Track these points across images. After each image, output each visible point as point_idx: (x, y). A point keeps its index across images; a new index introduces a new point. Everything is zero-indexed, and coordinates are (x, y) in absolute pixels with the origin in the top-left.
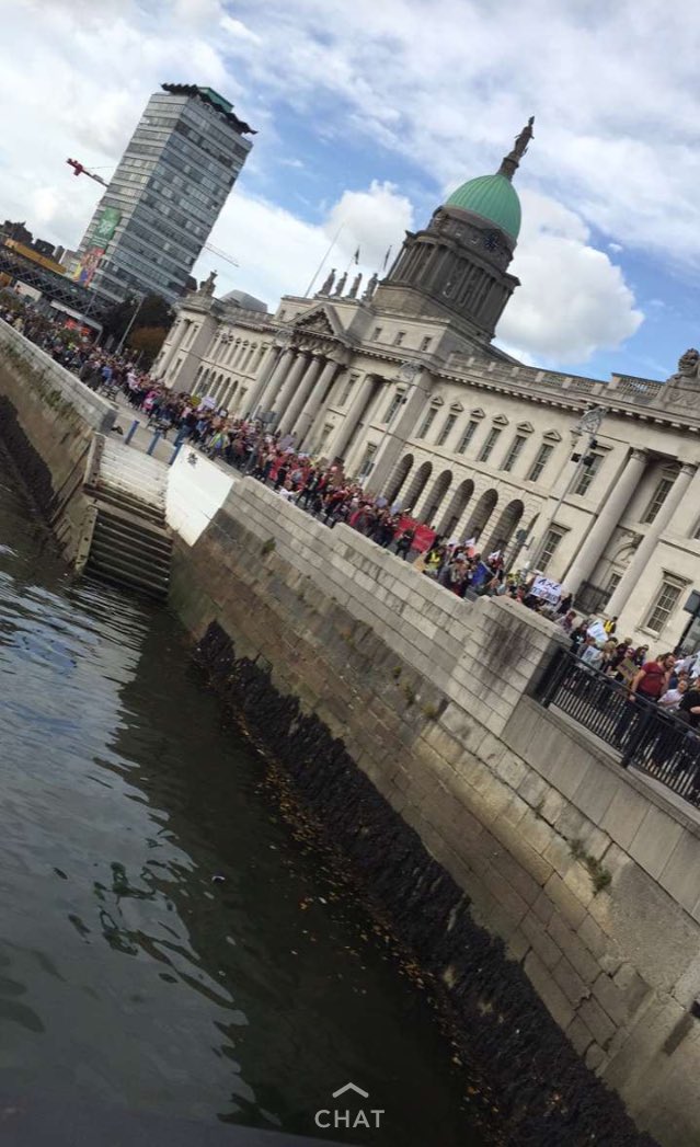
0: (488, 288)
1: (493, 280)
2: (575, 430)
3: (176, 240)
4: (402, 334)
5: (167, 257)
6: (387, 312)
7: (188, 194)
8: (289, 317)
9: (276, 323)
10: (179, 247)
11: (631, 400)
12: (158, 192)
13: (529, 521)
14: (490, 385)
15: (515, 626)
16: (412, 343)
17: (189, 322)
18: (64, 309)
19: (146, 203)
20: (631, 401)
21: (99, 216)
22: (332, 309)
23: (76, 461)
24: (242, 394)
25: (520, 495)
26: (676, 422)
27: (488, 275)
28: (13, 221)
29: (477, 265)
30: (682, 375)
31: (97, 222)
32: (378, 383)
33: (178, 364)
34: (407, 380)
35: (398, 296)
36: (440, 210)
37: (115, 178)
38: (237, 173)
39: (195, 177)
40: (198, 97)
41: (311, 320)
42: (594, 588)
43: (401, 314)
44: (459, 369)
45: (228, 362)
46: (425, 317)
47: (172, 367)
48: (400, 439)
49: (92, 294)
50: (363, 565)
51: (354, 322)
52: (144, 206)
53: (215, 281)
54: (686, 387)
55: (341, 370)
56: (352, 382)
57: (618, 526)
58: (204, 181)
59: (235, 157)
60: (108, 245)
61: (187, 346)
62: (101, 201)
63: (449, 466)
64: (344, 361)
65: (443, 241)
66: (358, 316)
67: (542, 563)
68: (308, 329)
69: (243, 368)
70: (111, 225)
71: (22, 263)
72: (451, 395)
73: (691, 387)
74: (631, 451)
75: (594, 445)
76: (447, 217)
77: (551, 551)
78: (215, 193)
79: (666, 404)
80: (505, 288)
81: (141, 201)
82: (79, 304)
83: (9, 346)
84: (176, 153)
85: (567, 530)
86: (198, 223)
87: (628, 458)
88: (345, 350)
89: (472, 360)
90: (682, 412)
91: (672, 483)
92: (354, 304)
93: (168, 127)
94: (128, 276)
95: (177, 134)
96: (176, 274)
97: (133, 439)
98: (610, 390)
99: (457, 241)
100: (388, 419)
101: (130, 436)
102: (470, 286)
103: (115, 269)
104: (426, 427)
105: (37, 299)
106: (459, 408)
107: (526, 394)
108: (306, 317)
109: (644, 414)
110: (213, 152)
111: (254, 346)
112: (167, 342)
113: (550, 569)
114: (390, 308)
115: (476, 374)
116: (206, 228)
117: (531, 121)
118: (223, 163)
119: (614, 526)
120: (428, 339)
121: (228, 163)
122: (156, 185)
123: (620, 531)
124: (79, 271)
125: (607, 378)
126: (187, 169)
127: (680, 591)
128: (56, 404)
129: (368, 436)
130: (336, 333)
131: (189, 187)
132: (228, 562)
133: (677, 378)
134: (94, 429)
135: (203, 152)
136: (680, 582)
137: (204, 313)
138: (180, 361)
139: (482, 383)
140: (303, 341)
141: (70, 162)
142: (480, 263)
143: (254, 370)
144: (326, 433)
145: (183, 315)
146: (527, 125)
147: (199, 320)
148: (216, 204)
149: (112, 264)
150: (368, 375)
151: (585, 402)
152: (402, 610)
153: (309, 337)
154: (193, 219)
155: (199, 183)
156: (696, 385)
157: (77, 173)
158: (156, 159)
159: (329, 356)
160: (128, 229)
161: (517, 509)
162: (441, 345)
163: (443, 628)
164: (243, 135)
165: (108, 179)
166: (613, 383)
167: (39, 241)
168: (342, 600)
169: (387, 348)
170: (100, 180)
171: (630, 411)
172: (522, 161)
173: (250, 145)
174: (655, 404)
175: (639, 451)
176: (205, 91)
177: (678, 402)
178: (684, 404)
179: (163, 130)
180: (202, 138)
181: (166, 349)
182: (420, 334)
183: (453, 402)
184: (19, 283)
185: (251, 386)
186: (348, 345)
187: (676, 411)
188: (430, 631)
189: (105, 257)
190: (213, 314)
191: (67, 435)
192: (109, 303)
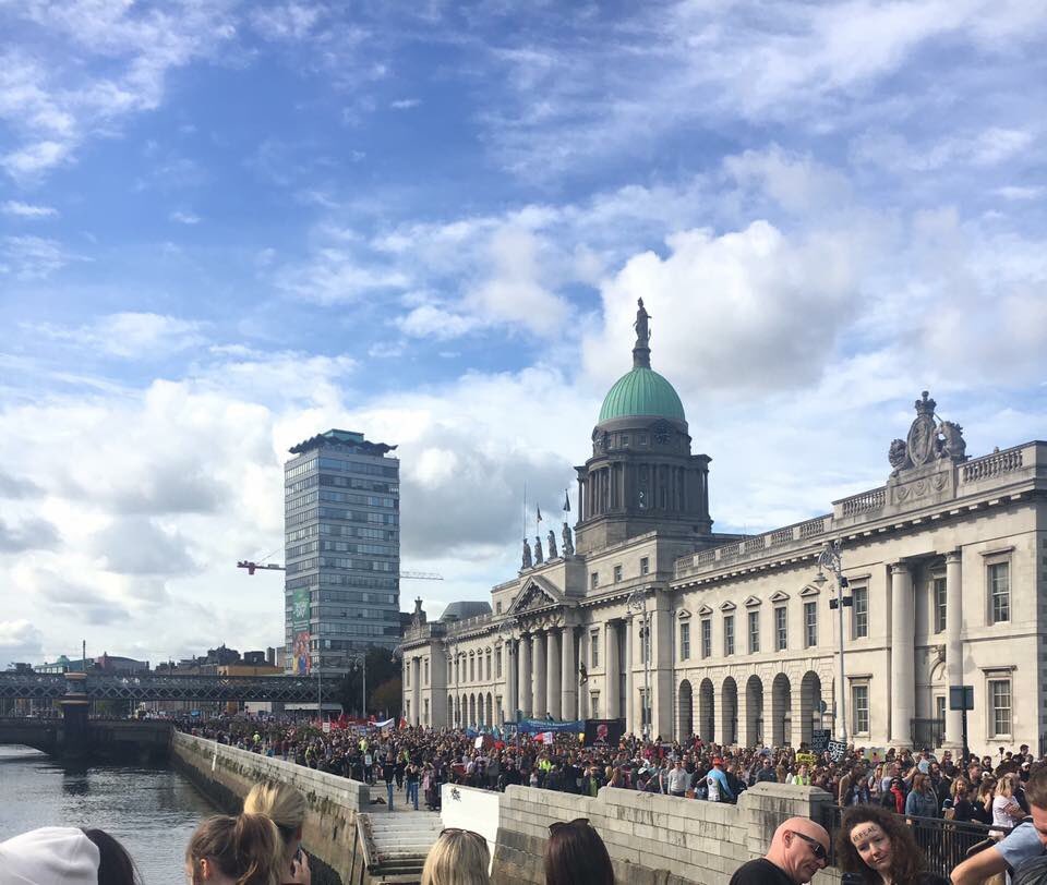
0: (681, 479)
1: (682, 469)
2: (817, 578)
3: (371, 587)
4: (618, 568)
5: (371, 607)
6: (594, 554)
7: (361, 538)
8: (506, 606)
9: (498, 618)
10: (378, 591)
11: (863, 519)
12: (333, 550)
13: (830, 687)
14: (724, 574)
15: (777, 806)
16: (631, 572)
17: (417, 660)
18: (298, 706)
19: (326, 567)
20: (864, 521)
21: (290, 601)
22: (541, 578)
23: (352, 849)
24: (499, 703)
25: (808, 666)
26: (916, 519)
27: (675, 468)
28: (215, 649)
29: (659, 463)
30: (898, 471)
31: (290, 609)
32: (619, 626)
33: (427, 705)
34: (640, 611)
35: (598, 533)
36: (596, 432)
37: (287, 559)
38: (397, 493)
39: (360, 519)
40: (327, 443)
41: (527, 599)
42: (925, 721)
43: (608, 549)
44: (689, 574)
45: (472, 679)
46: (631, 541)
47: (423, 710)
48: (667, 671)
49: (316, 679)
50: (636, 817)
51: (567, 581)
52: (327, 570)
53: (424, 608)
54: (909, 479)
55: (579, 632)
56: (595, 638)
57: (916, 648)
58: (370, 517)
59: (387, 480)
60: (311, 625)
61: (427, 682)
62: (286, 587)
63: (726, 672)
64: (577, 621)
65: (614, 459)
66: (569, 572)
67: (861, 723)
68: (528, 609)
69: (489, 678)
70: (304, 605)
71: (240, 684)
72: (693, 601)
73: (913, 477)
74: (889, 568)
75: (844, 583)
76: (606, 434)
77: (865, 706)
78: (386, 523)
79: (899, 506)
80: (698, 470)
81: (321, 567)
82: (309, 695)
83: (255, 770)
84: (333, 506)
85: (870, 677)
86: (384, 559)
87: (890, 577)
88: (572, 611)
89: (696, 558)
90: (917, 505)
91: (945, 579)
92: (559, 563)
93: (313, 486)
94: (343, 645)
95: (324, 488)
96: (386, 619)
97: (394, 803)
98: (838, 520)
99: (627, 452)
100: (645, 657)
101: (391, 801)
102: (662, 487)
103: (328, 643)
104: (686, 646)
105: (270, 710)
106: (708, 611)
107: (762, 565)
108: (521, 598)
109: (881, 527)
110: (365, 487)
111: (489, 652)
112: (406, 688)
113: (873, 726)
114: (596, 548)
115: (706, 570)
116: (395, 561)
117: (641, 302)
118: (380, 491)
119: (913, 651)
120: (645, 561)
121: (384, 489)
122: (328, 546)
123: (921, 652)
124: (295, 661)
125: (831, 509)
126: (349, 515)
127: (1008, 681)
128: (315, 804)
129: (635, 682)
130: (556, 601)
131: (359, 530)
132: (527, 876)
133: (895, 475)
134: (355, 811)
135: (357, 492)
136: (1004, 673)
137: (426, 644)
138: (427, 701)
139: (716, 576)
140: (530, 623)
141: (240, 565)
142: (660, 460)
143: (499, 674)
144: (595, 700)
145: (408, 656)
146: (638, 308)
147: (425, 652)
148: (392, 533)
149: (322, 641)
150: (606, 624)
151: (821, 544)
152: (685, 842)
153: (533, 617)
154: (377, 558)
155: (365, 521)
156: (916, 473)
157: (252, 573)
158: (317, 521)
159: (560, 625)
160: (321, 600)
161: (812, 682)
162: (660, 560)
163: (724, 840)
164: (385, 455)
165: (282, 564)
166: (838, 512)
167: (246, 654)
168: (634, 859)
169: (611, 589)
170: (275, 567)
171: (867, 531)
172: (651, 345)
173: (397, 461)
174: (887, 511)
175: (896, 564)
176: (331, 435)
177: (909, 498)
178: (915, 497)
179: (310, 490)
180: (349, 479)
181: (408, 695)
182: (636, 558)
183: (699, 608)
184: (246, 704)
185: (504, 691)
186: (573, 605)
187: (911, 507)
188: (714, 847)
189: (313, 637)
190: (436, 640)
191: (336, 829)
192: (336, 679)
